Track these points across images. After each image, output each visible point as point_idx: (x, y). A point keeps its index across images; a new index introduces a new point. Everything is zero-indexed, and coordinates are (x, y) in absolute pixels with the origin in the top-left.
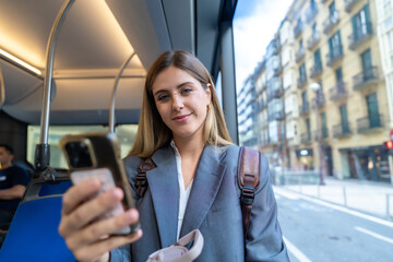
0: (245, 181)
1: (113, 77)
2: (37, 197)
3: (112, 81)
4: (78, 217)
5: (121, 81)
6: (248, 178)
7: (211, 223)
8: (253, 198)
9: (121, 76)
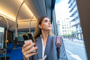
0: (57, 45)
1: (30, 21)
2: (15, 48)
3: (30, 22)
4: (26, 49)
5: (32, 21)
6: (58, 44)
7: (50, 54)
8: (59, 49)
9: (31, 21)
